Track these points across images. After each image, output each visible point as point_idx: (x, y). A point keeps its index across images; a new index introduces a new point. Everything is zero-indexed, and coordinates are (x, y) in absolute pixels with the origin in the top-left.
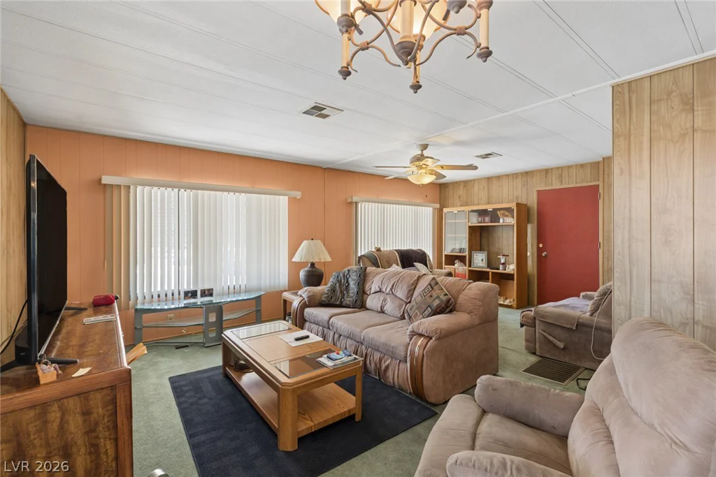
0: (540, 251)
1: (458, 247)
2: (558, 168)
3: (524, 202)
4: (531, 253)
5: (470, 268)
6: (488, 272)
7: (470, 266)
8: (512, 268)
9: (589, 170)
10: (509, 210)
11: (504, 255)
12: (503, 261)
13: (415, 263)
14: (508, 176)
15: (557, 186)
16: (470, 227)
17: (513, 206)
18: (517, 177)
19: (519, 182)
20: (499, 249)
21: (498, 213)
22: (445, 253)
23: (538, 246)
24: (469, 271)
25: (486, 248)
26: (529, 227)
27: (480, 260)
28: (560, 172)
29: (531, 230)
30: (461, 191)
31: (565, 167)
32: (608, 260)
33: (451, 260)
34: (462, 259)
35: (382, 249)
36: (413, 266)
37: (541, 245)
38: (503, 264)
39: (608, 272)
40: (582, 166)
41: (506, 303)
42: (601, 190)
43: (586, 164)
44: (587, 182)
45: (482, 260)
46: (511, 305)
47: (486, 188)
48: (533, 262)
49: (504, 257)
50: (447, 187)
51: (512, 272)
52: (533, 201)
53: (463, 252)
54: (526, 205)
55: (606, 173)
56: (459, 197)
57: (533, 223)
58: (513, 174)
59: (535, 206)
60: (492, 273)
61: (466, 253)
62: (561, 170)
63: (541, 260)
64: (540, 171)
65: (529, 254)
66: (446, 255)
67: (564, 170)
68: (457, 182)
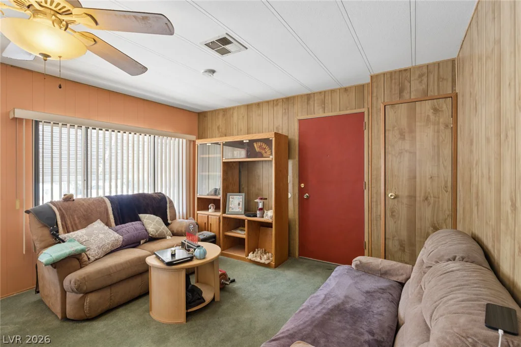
0: (301, 192)
1: (212, 188)
2: (320, 93)
3: (285, 133)
4: (292, 194)
5: (224, 215)
6: (244, 220)
7: (224, 212)
8: (269, 216)
9: (354, 94)
10: (267, 141)
11: (261, 199)
12: (260, 206)
13: (140, 215)
14: (268, 102)
15: (319, 114)
16: (224, 163)
17: (271, 136)
18: (277, 105)
19: (279, 110)
20: (259, 189)
21: (255, 145)
22: (198, 195)
23: (300, 187)
24: (224, 218)
25: (246, 189)
26: (290, 163)
27: (236, 204)
28: (323, 96)
29: (292, 167)
30: (220, 122)
31: (328, 91)
32: (377, 205)
33: (204, 204)
34: (216, 203)
35: (74, 198)
36: (139, 219)
37: (302, 186)
38: (261, 209)
39: (377, 220)
40: (346, 90)
41: (263, 261)
42: (366, 120)
43: (351, 87)
44: (351, 109)
45: (239, 204)
46: (269, 264)
47: (246, 117)
48: (294, 205)
49: (262, 201)
50: (205, 116)
51: (270, 221)
52: (293, 132)
53: (217, 196)
54: (286, 137)
55: (375, 94)
56: (218, 128)
57: (294, 158)
58: (273, 101)
59: (297, 138)
60: (248, 221)
61: (220, 197)
62: (324, 96)
63: (303, 204)
64: (302, 96)
65: (290, 195)
66: (198, 198)
67: (327, 94)
68: (215, 111)
